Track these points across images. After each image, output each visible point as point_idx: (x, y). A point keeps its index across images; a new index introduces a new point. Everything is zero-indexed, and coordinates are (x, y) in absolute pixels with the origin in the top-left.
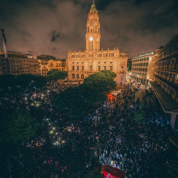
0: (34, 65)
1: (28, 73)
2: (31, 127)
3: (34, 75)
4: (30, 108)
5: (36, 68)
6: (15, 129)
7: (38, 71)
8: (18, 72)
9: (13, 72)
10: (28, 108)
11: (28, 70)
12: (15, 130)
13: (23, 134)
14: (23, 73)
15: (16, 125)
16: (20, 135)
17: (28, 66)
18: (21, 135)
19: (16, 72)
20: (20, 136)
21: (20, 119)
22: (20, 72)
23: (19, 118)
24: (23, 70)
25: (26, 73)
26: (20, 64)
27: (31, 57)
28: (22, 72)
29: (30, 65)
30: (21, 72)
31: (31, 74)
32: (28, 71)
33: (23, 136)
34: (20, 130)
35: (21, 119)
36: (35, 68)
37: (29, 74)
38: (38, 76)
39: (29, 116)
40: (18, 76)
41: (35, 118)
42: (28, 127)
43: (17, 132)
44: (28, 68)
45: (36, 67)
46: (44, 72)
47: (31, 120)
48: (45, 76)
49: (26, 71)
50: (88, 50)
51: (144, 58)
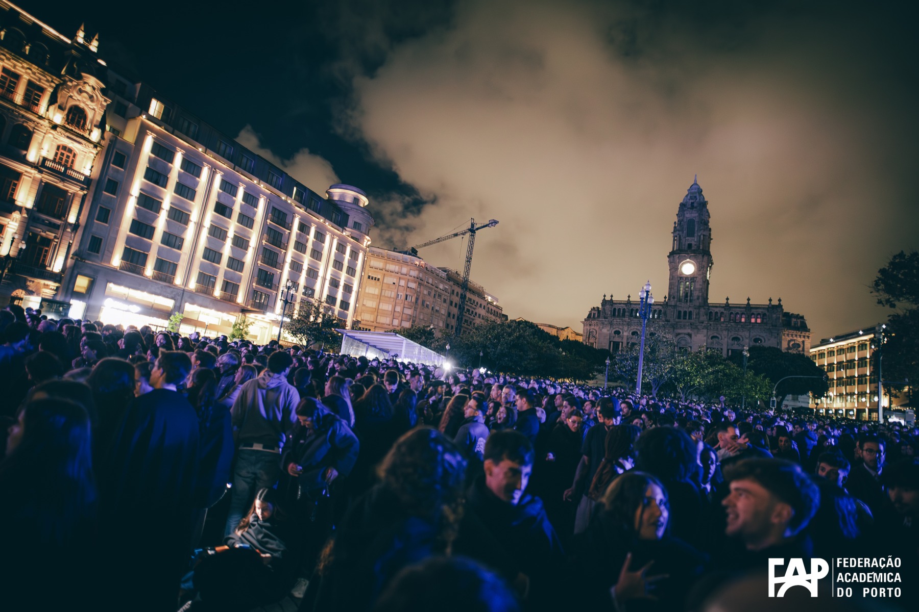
50: (676, 299)
51: (858, 342)
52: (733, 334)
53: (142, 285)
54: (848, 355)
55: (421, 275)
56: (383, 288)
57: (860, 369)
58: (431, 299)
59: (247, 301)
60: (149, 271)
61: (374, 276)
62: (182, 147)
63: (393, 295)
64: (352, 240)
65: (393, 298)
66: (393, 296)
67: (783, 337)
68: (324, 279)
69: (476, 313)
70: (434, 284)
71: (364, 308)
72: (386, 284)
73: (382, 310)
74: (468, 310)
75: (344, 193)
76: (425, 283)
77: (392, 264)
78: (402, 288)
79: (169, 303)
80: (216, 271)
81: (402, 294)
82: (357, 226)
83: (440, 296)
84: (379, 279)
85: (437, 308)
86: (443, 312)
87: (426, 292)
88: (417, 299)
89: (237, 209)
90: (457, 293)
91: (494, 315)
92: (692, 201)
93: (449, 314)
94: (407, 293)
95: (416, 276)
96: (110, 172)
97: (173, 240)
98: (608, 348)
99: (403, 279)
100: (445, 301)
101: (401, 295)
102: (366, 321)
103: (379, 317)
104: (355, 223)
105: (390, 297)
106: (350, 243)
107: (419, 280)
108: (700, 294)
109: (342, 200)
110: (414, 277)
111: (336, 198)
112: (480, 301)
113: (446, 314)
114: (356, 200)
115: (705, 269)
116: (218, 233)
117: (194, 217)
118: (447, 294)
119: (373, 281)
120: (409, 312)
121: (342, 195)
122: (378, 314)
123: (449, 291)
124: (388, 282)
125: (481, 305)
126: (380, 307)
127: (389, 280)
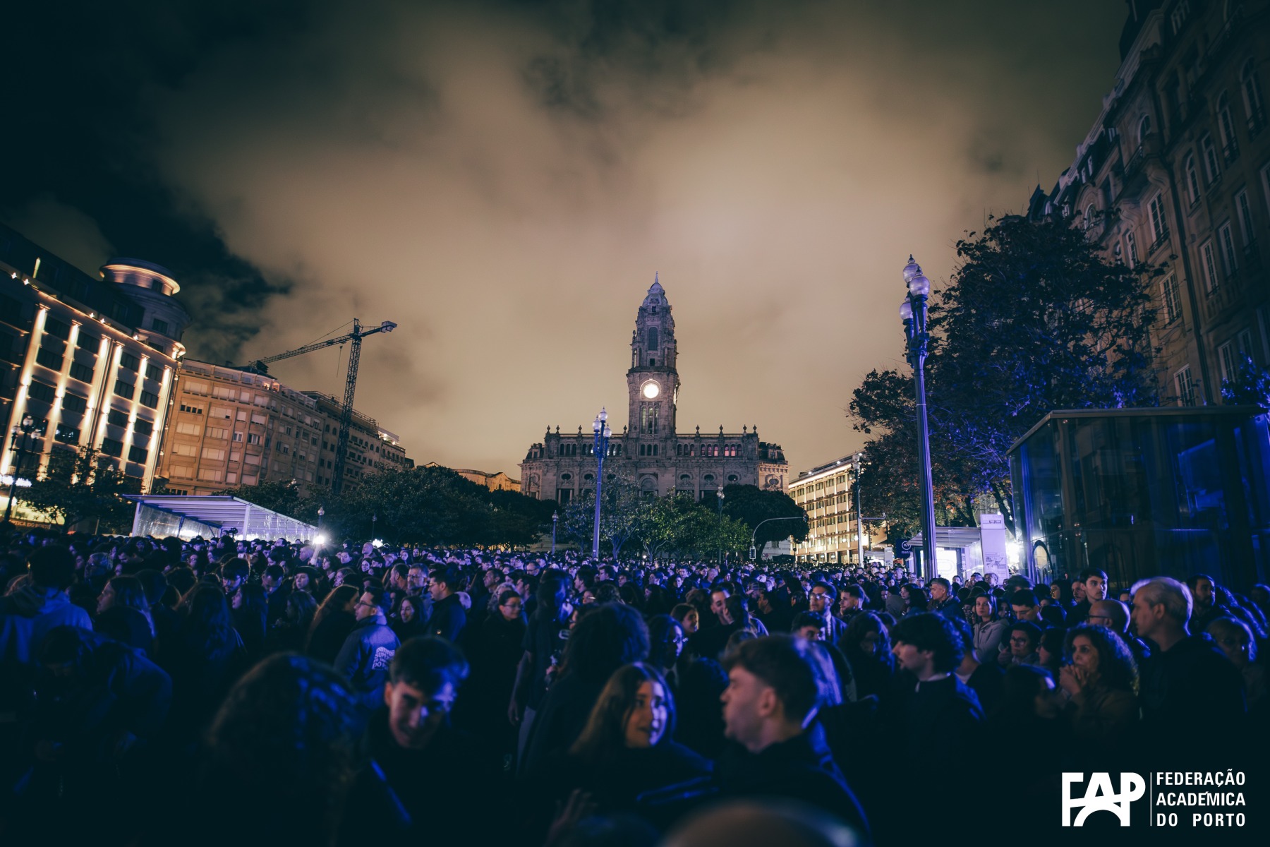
50: (638, 430)
51: (837, 473)
52: (705, 472)
54: (827, 489)
55: (274, 404)
56: (208, 425)
57: (839, 504)
58: (293, 441)
61: (192, 406)
63: (226, 435)
64: (151, 348)
65: (227, 440)
66: (225, 437)
67: (760, 472)
68: (98, 412)
69: (365, 459)
70: (296, 417)
71: (173, 457)
72: (214, 418)
73: (207, 459)
74: (352, 455)
75: (135, 272)
76: (281, 416)
77: (224, 387)
78: (243, 424)
81: (242, 433)
82: (158, 326)
83: (306, 435)
84: (200, 411)
85: (303, 453)
86: (312, 458)
87: (282, 430)
88: (268, 441)
90: (335, 429)
91: (393, 460)
92: (654, 305)
93: (322, 462)
94: (251, 432)
95: (265, 404)
98: (554, 498)
99: (244, 410)
100: (314, 442)
101: (240, 435)
102: (179, 478)
103: (202, 471)
104: (156, 321)
105: (222, 439)
106: (147, 352)
107: (271, 411)
108: (667, 423)
109: (132, 283)
110: (262, 407)
111: (120, 280)
112: (371, 441)
113: (317, 462)
114: (157, 285)
115: (671, 392)
118: (318, 431)
119: (191, 415)
120: (253, 460)
121: (131, 277)
122: (200, 467)
123: (321, 427)
124: (216, 416)
125: (372, 446)
126: (204, 455)
127: (219, 412)
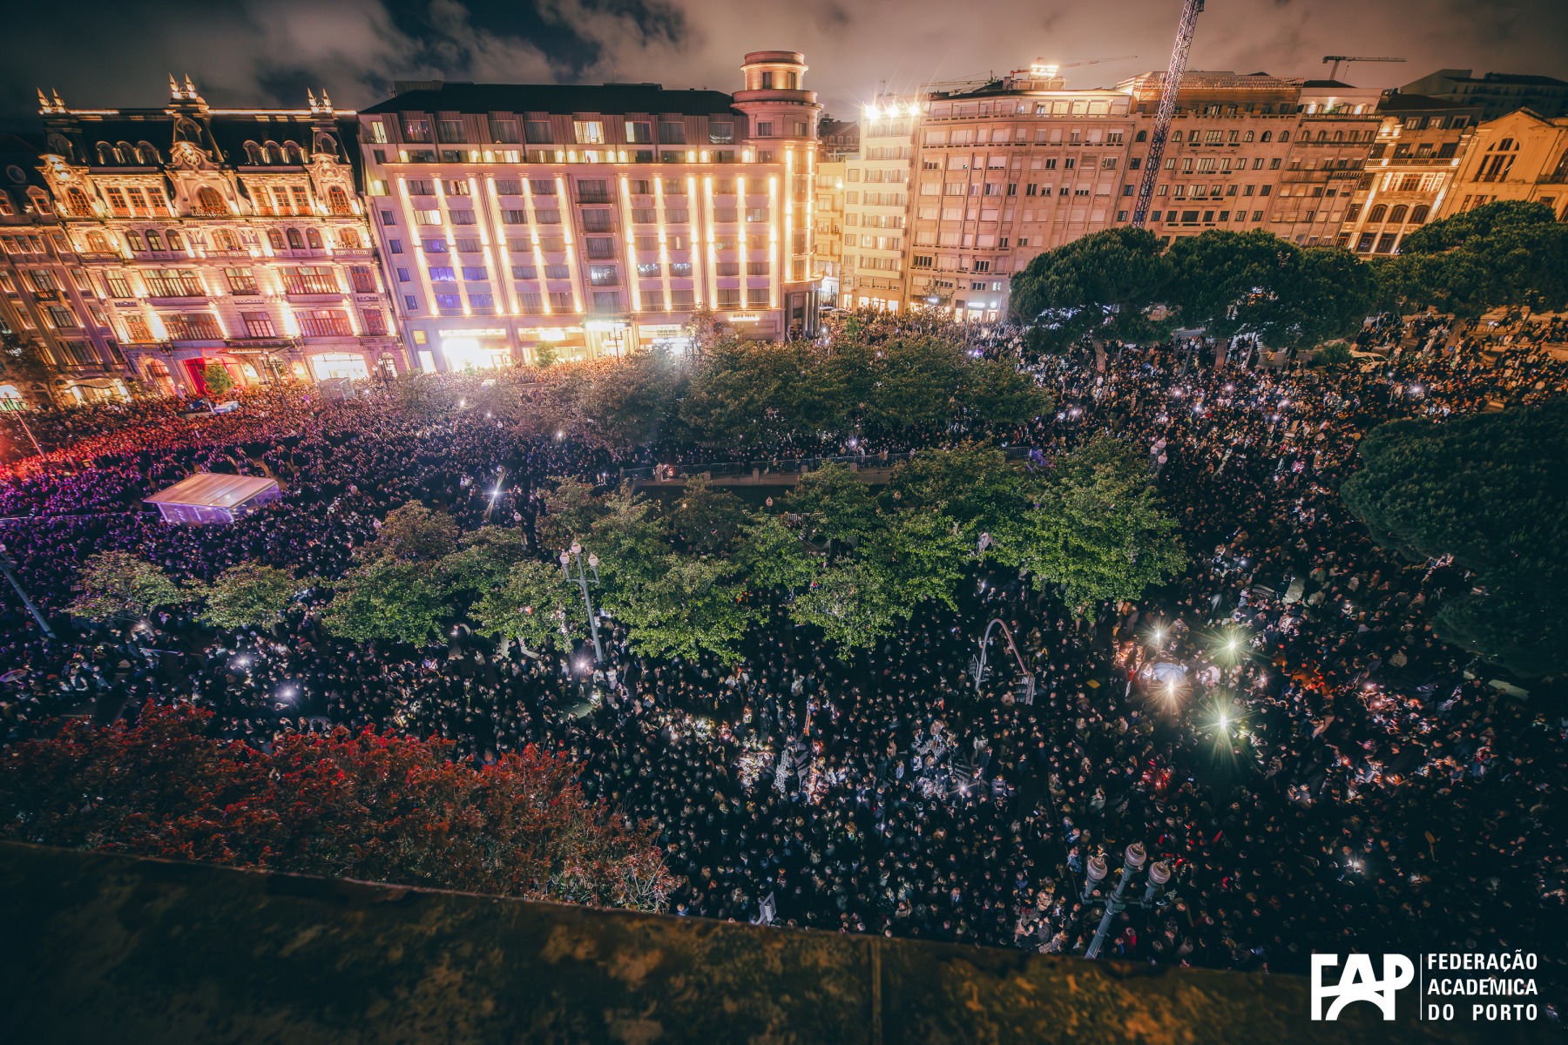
0: (1327, 168)
1: (1250, 227)
2: (1131, 556)
3: (1285, 247)
4: (1169, 450)
5: (1331, 193)
6: (1057, 523)
7: (1336, 217)
8: (1190, 217)
9: (1164, 216)
10: (1160, 452)
11: (1260, 203)
12: (1056, 534)
13: (1082, 570)
14: (1221, 226)
15: (1067, 511)
16: (1067, 566)
17: (1270, 177)
18: (1072, 568)
19: (1179, 216)
20: (1063, 569)
21: (1098, 487)
22: (1201, 217)
23: (1095, 482)
24: (1230, 204)
25: (1237, 228)
26: (1222, 166)
27: (1331, 102)
28: (1216, 217)
29: (1295, 168)
30: (1209, 216)
31: (1271, 238)
32: (1258, 217)
33: (1078, 573)
34: (1074, 541)
35: (1100, 492)
36: (1318, 193)
37: (1258, 235)
38: (1320, 256)
39: (1146, 493)
40: (1183, 248)
41: (1175, 523)
42: (1117, 545)
43: (1061, 542)
44: (1266, 190)
45: (1332, 185)
46: (1381, 228)
47: (1150, 520)
48: (1379, 262)
49: (1242, 216)
53: (468, 324)
55: (1021, 134)
58: (1059, 176)
59: (586, 307)
60: (467, 309)
61: (933, 162)
62: (435, 171)
63: (964, 190)
65: (964, 196)
66: (963, 192)
68: (704, 244)
71: (919, 223)
72: (952, 171)
73: (946, 221)
76: (1033, 147)
77: (960, 129)
78: (980, 173)
79: (503, 332)
80: (536, 287)
82: (763, 130)
84: (938, 167)
87: (1036, 165)
88: (1012, 186)
89: (530, 207)
91: (1336, 144)
93: (1125, 190)
94: (990, 180)
95: (1006, 139)
96: (387, 233)
97: (475, 273)
99: (980, 154)
100: (1108, 166)
101: (977, 186)
102: (922, 245)
103: (942, 235)
105: (959, 195)
106: (742, 170)
107: (1012, 147)
110: (1002, 143)
113: (1116, 192)
114: (768, 75)
116: (520, 246)
117: (484, 239)
118: (1119, 146)
119: (931, 173)
122: (941, 230)
123: (1125, 138)
124: (954, 168)
126: (944, 217)
127: (959, 161)
